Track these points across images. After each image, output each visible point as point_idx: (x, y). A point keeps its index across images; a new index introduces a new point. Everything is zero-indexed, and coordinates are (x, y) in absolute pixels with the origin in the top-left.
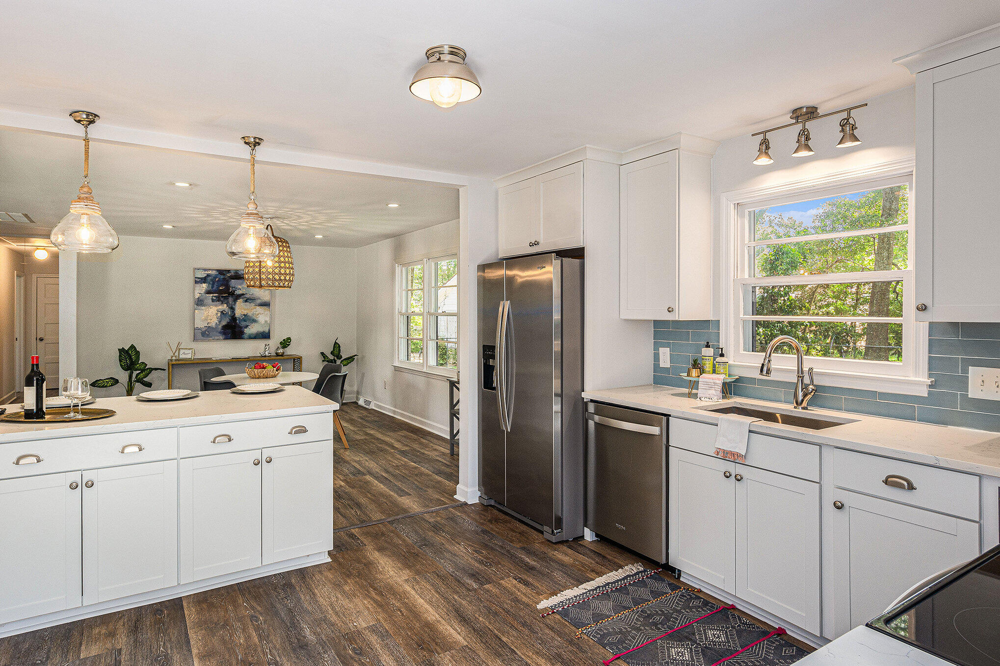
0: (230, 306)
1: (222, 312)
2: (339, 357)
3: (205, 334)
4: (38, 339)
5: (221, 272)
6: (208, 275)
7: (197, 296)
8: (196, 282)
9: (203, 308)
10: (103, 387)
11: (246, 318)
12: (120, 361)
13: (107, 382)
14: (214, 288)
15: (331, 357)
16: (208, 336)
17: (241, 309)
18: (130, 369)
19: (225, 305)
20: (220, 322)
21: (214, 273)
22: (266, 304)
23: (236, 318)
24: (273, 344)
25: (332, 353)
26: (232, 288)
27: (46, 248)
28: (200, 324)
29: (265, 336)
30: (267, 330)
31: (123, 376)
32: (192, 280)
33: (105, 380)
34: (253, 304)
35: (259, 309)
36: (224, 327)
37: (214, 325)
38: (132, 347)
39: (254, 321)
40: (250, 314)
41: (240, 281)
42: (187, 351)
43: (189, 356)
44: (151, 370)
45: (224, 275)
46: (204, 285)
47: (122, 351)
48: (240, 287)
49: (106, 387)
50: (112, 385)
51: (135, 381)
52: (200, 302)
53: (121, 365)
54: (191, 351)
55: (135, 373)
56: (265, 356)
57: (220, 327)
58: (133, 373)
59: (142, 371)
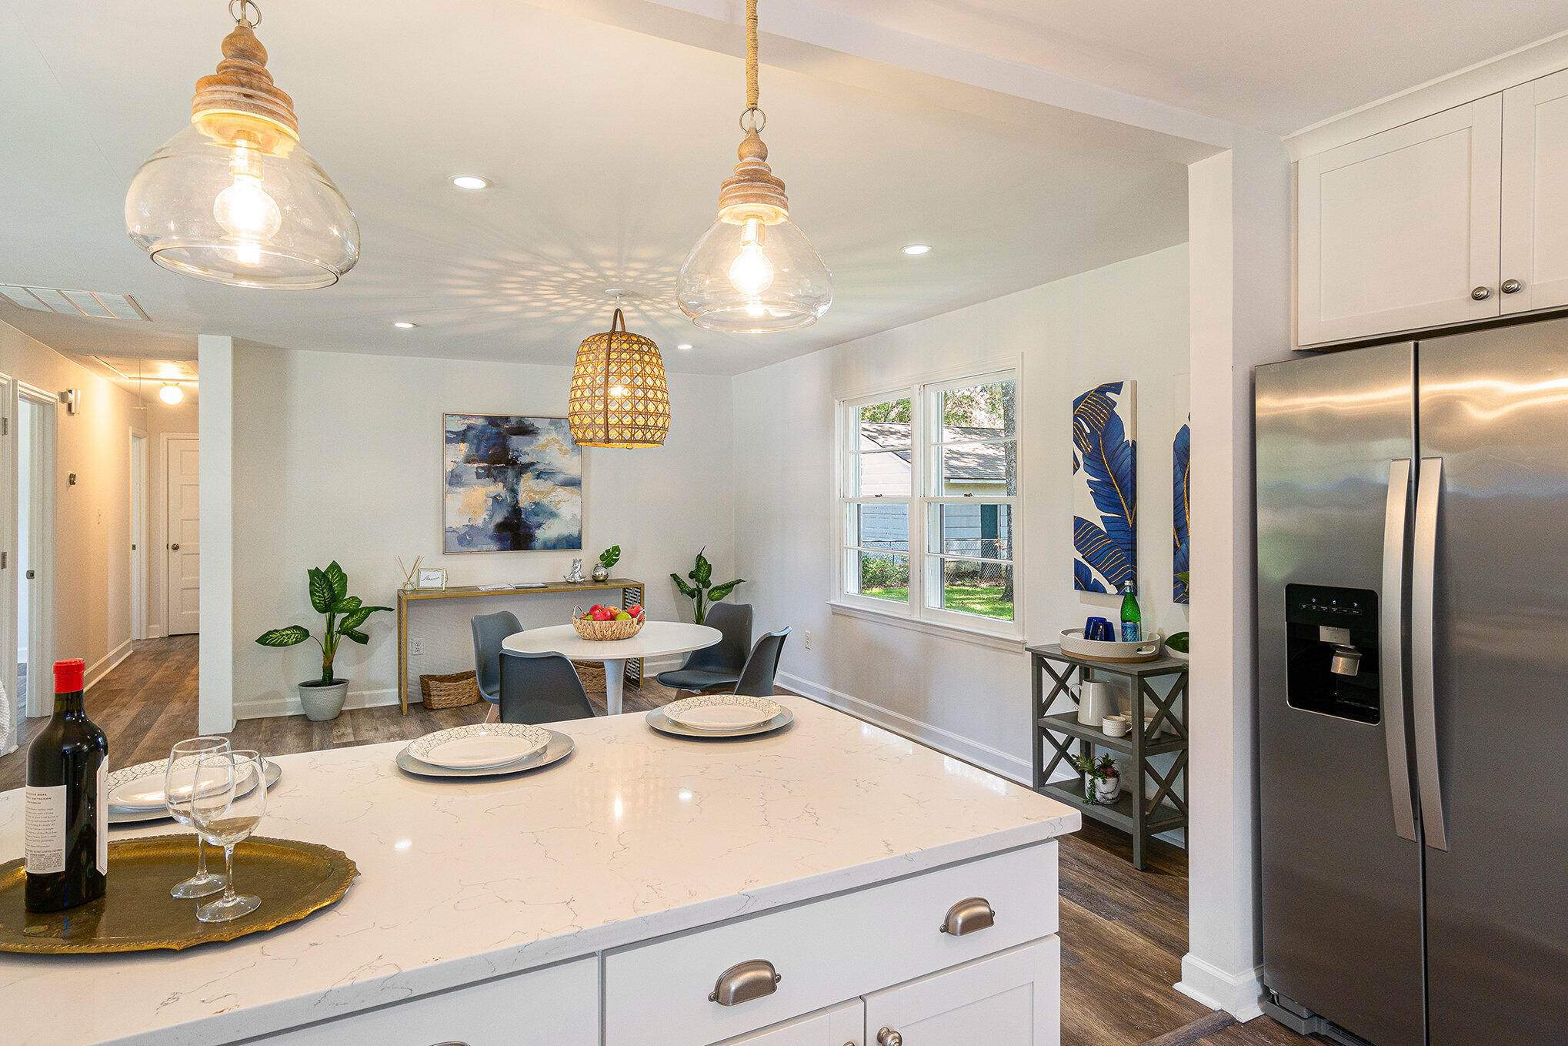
0: (510, 486)
1: (494, 498)
2: (707, 584)
3: (463, 541)
4: (170, 547)
5: (493, 421)
6: (470, 428)
7: (449, 469)
8: (448, 441)
9: (461, 490)
10: (280, 645)
11: (538, 509)
12: (312, 594)
13: (287, 635)
14: (481, 453)
15: (692, 584)
16: (470, 543)
17: (529, 491)
18: (331, 610)
19: (501, 484)
20: (491, 517)
21: (480, 422)
22: (574, 483)
23: (519, 508)
24: (587, 560)
25: (691, 576)
26: (513, 451)
27: (181, 383)
28: (457, 521)
29: (573, 543)
30: (576, 533)
31: (316, 623)
32: (440, 437)
33: (283, 630)
34: (549, 483)
35: (562, 493)
36: (501, 527)
37: (479, 522)
38: (334, 566)
39: (553, 515)
40: (545, 501)
41: (526, 438)
42: (433, 575)
43: (436, 584)
44: (371, 610)
45: (498, 426)
46: (463, 447)
47: (314, 574)
48: (525, 450)
49: (286, 644)
50: (296, 642)
51: (339, 632)
52: (454, 479)
53: (314, 603)
54: (440, 573)
55: (339, 617)
56: (575, 583)
57: (492, 526)
58: (334, 617)
59: (352, 613)
